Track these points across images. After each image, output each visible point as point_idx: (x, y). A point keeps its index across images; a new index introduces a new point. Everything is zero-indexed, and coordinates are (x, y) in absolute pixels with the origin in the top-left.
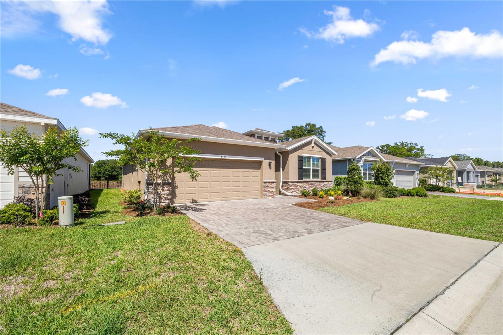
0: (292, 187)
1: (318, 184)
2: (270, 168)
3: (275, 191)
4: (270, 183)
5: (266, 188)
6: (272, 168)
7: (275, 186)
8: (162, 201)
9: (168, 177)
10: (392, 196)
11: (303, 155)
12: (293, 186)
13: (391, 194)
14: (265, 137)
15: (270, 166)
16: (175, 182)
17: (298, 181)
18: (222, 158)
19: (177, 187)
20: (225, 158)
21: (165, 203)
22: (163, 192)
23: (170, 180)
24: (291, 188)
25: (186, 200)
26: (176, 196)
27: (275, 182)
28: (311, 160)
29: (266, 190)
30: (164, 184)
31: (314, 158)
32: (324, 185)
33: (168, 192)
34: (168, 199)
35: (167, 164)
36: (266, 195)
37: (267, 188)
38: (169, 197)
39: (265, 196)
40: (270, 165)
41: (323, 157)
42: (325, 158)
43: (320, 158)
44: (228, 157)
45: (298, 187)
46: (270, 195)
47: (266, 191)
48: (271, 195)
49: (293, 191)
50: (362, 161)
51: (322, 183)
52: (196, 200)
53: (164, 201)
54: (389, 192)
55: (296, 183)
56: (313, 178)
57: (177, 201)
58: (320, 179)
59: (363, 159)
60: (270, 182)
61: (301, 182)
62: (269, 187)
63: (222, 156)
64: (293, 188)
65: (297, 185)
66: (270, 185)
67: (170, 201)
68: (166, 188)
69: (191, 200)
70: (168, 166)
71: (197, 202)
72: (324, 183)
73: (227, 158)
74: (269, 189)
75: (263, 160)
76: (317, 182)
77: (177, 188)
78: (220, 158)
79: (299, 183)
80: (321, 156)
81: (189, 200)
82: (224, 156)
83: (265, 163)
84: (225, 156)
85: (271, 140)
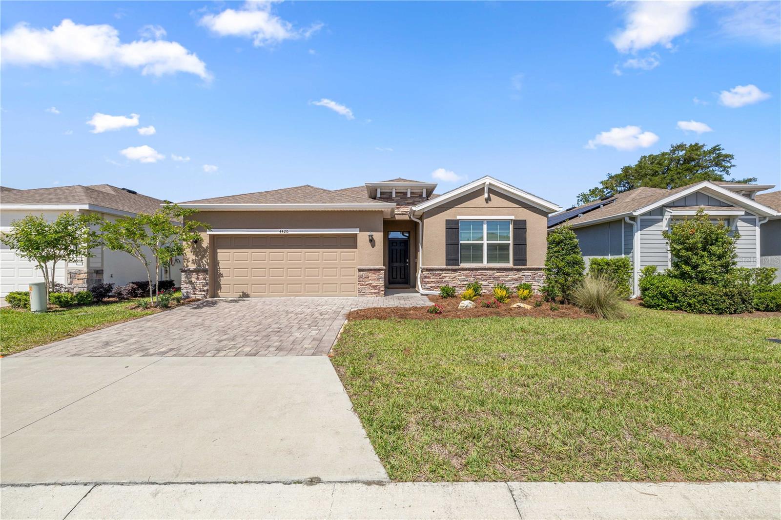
0: (429, 278)
1: (503, 274)
2: (373, 246)
3: (383, 284)
4: (373, 272)
5: (363, 280)
6: (376, 245)
7: (383, 276)
8: (197, 293)
9: (204, 262)
10: (710, 310)
11: (458, 217)
12: (431, 277)
13: (706, 303)
14: (396, 193)
15: (372, 243)
16: (219, 268)
17: (444, 267)
18: (282, 233)
19: (222, 275)
20: (286, 233)
21: (201, 296)
22: (198, 281)
23: (207, 266)
24: (427, 280)
25: (234, 293)
26: (221, 287)
27: (382, 270)
28: (485, 226)
29: (363, 283)
30: (197, 271)
31: (490, 223)
32: (520, 276)
33: (204, 281)
34: (204, 291)
35: (203, 245)
36: (362, 291)
37: (366, 279)
38: (205, 288)
39: (362, 293)
40: (372, 241)
41: (516, 219)
42: (526, 220)
43: (512, 220)
44: (291, 232)
45: (447, 279)
46: (371, 291)
47: (363, 285)
48: (373, 291)
49: (432, 287)
50: (664, 219)
51: (515, 272)
52: (248, 294)
53: (200, 293)
54: (700, 298)
55: (441, 272)
56: (490, 260)
57: (221, 294)
58: (510, 265)
59: (667, 216)
60: (371, 270)
61: (455, 270)
62: (370, 278)
63: (282, 230)
64: (433, 280)
65: (443, 275)
66: (372, 275)
67: (207, 294)
68: (201, 276)
69: (241, 294)
70: (204, 248)
71: (249, 297)
72: (521, 274)
73: (289, 233)
74: (370, 282)
75: (358, 232)
76: (498, 269)
77: (222, 277)
78: (279, 233)
79: (448, 272)
80: (513, 217)
81: (238, 294)
82: (284, 230)
83: (363, 237)
84: (286, 230)
85: (411, 197)
